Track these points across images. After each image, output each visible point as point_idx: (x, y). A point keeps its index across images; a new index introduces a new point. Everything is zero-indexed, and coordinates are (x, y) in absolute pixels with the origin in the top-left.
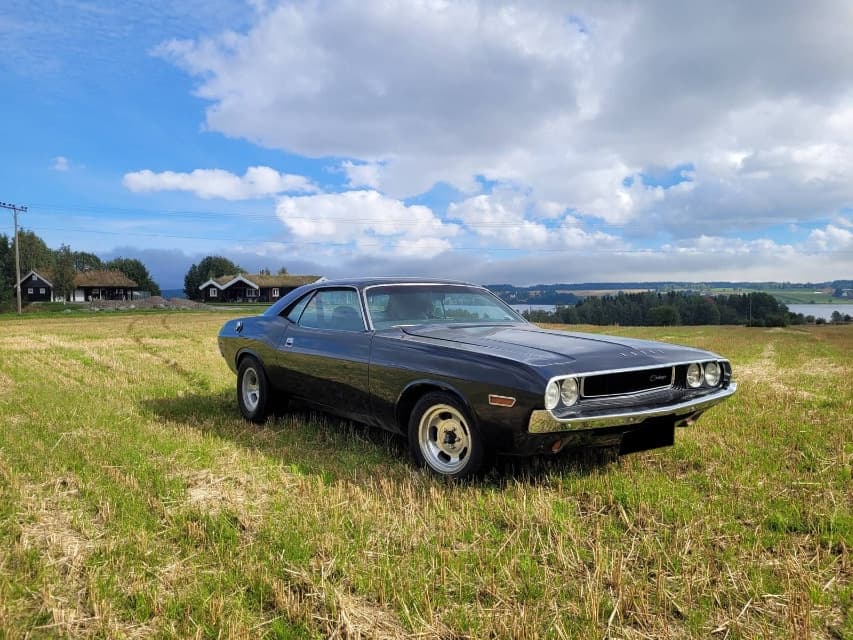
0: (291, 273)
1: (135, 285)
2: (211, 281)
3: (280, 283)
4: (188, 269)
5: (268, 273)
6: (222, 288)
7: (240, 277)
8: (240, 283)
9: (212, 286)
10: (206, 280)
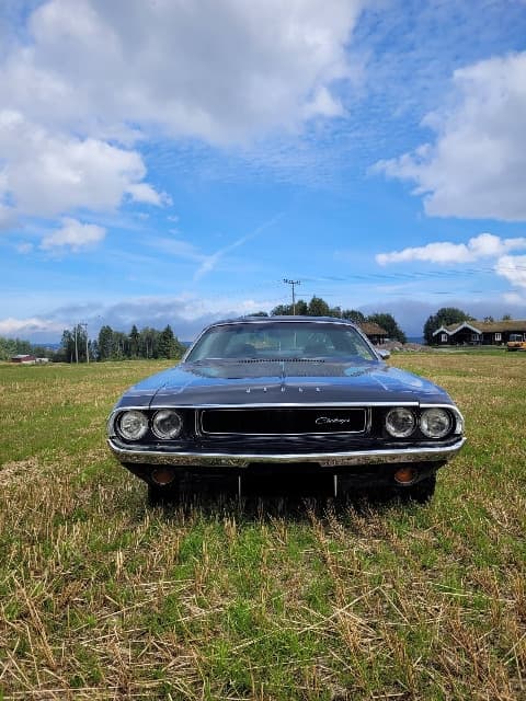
0: (514, 319)
1: (386, 333)
2: (442, 329)
3: (502, 328)
4: (426, 320)
5: (492, 321)
6: (451, 333)
7: (465, 325)
8: (465, 329)
9: (443, 332)
10: (438, 328)
